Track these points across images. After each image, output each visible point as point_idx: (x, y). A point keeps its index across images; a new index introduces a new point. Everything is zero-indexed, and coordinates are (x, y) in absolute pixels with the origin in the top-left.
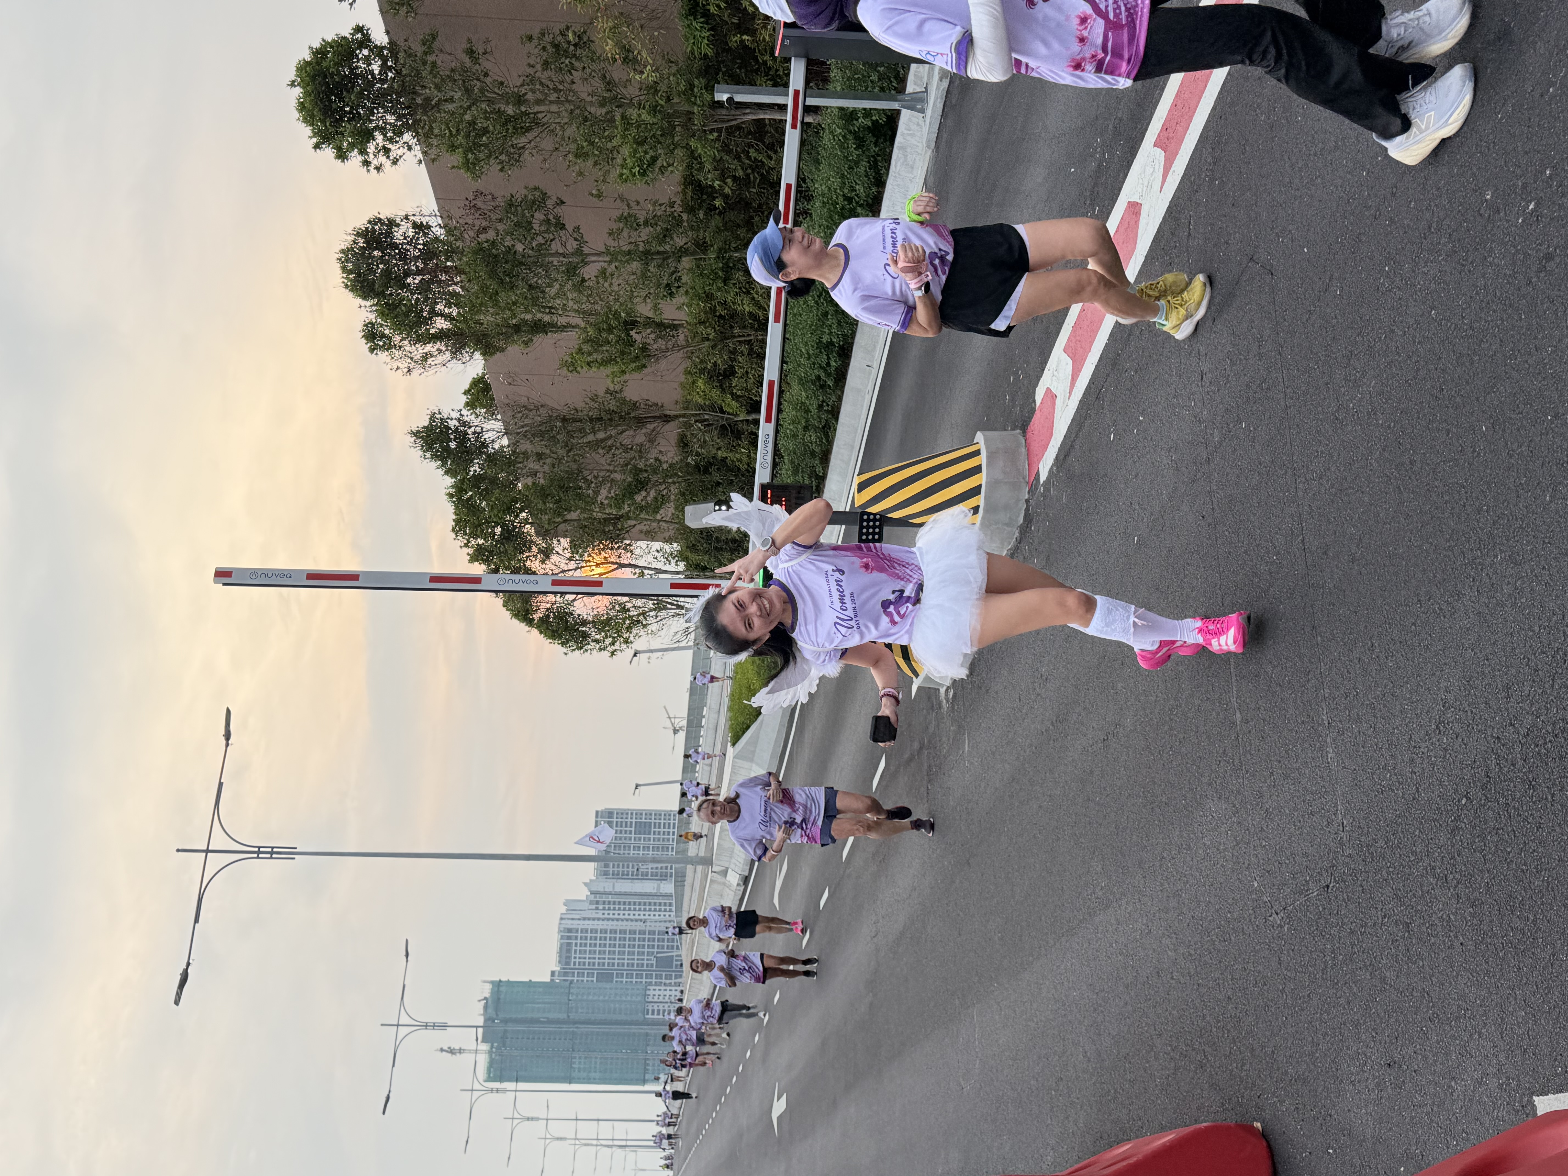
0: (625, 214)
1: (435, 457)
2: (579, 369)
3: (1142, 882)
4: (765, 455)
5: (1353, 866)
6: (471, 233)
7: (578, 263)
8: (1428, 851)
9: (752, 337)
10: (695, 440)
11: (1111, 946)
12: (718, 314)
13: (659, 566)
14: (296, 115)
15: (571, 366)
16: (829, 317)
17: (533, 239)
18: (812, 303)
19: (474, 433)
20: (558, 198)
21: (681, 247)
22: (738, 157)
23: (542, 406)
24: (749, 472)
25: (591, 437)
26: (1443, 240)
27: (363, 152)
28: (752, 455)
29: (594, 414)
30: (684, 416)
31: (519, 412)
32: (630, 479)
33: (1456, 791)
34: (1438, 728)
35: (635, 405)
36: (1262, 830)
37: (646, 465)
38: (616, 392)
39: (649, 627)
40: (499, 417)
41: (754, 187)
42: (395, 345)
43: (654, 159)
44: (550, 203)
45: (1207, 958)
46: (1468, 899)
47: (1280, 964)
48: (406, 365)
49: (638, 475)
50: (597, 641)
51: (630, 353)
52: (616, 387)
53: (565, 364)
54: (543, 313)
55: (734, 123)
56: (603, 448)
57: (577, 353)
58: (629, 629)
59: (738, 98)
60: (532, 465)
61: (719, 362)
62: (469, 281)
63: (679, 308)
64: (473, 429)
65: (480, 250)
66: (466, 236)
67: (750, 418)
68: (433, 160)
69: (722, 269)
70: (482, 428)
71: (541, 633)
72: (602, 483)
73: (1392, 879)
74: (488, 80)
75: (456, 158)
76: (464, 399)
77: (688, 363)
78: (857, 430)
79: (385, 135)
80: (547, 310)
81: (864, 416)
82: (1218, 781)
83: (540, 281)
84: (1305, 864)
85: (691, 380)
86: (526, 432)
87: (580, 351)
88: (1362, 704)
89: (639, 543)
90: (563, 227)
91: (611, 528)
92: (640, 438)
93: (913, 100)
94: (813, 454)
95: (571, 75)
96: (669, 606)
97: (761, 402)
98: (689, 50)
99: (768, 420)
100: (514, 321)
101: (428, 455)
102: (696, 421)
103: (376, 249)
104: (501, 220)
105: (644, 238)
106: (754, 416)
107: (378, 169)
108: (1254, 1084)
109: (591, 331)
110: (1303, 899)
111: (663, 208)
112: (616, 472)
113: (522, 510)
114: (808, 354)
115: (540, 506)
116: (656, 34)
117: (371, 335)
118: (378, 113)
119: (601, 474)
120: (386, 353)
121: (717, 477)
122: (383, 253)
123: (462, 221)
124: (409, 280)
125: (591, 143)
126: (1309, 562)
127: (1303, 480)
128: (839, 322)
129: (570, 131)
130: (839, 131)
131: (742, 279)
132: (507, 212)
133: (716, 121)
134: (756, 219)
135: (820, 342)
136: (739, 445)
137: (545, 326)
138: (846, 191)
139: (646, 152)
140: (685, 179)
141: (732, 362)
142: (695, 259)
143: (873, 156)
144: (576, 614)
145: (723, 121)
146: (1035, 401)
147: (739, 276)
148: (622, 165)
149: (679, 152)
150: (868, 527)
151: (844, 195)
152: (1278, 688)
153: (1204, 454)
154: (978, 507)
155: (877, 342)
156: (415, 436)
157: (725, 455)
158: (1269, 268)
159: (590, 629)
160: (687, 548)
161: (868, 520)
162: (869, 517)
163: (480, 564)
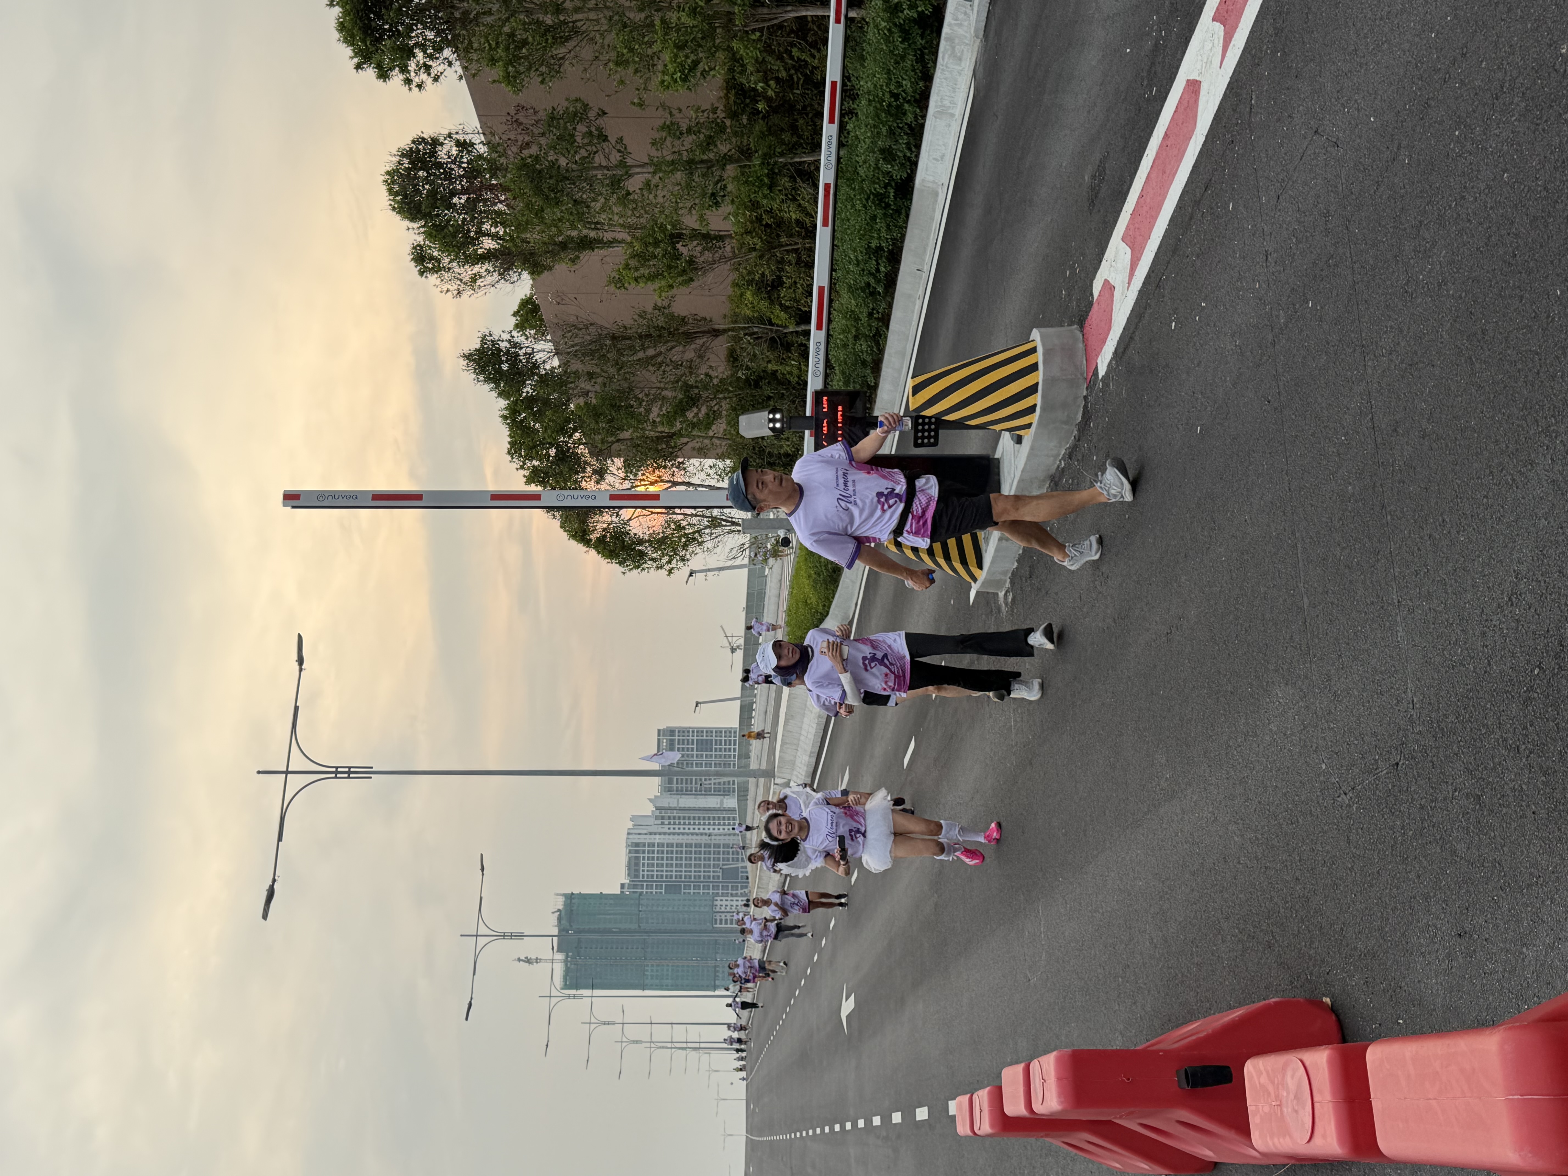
0: (668, 123)
1: (488, 380)
2: (626, 285)
3: (1208, 771)
4: (817, 363)
5: (1423, 743)
6: (515, 149)
7: (622, 176)
8: (1500, 723)
9: (800, 246)
10: (745, 354)
11: (1177, 835)
12: (764, 223)
13: (713, 483)
14: (336, 35)
15: (619, 283)
16: (878, 220)
17: (576, 152)
18: (859, 207)
19: (525, 354)
20: (599, 109)
21: (725, 154)
22: (780, 58)
23: (591, 324)
24: (799, 384)
25: (641, 355)
26: (1516, 100)
27: (404, 70)
28: (803, 367)
29: (643, 330)
30: (733, 329)
31: (569, 332)
32: (680, 396)
33: (1528, 662)
34: (1510, 599)
35: (683, 320)
36: (1330, 713)
37: (696, 381)
38: (664, 308)
39: (706, 545)
40: (549, 337)
41: (798, 89)
42: (444, 267)
43: (695, 64)
44: (592, 114)
45: (1275, 842)
46: (1541, 767)
47: (1349, 843)
48: (456, 287)
49: (689, 391)
50: (654, 560)
51: (677, 267)
52: (664, 303)
53: (612, 281)
54: (589, 228)
55: (775, 24)
56: (653, 365)
57: (623, 269)
58: (685, 546)
60: (584, 385)
61: (767, 272)
62: (515, 198)
63: (725, 218)
64: (523, 351)
65: (523, 166)
66: (510, 153)
67: (799, 329)
68: (474, 75)
69: (768, 175)
70: (533, 349)
71: (599, 553)
72: (654, 400)
73: (1463, 753)
75: (497, 72)
76: (513, 321)
77: (736, 275)
78: (908, 336)
79: (425, 52)
80: (593, 226)
81: (915, 323)
82: (1285, 667)
83: (584, 196)
84: (1374, 743)
85: (739, 293)
86: (576, 351)
87: (627, 266)
88: (1433, 580)
89: (692, 461)
90: (605, 139)
91: (664, 446)
92: (690, 354)
94: (864, 363)
96: (724, 523)
97: (810, 312)
99: (819, 327)
100: (560, 239)
101: (481, 378)
102: (745, 334)
103: (421, 169)
104: (544, 135)
105: (688, 147)
106: (803, 327)
107: (420, 86)
108: (1323, 961)
109: (637, 246)
110: (1372, 779)
111: (706, 114)
112: (666, 389)
113: (575, 430)
114: (857, 260)
115: (592, 426)
117: (420, 257)
118: (418, 29)
119: (653, 392)
120: (436, 275)
121: (768, 391)
122: (428, 173)
123: (505, 137)
124: (455, 200)
125: (631, 50)
126: (1379, 440)
127: (1372, 357)
128: (888, 226)
129: (611, 38)
130: (883, 24)
131: (788, 185)
132: (549, 126)
133: (757, 21)
134: (801, 121)
135: (869, 247)
136: (790, 357)
137: (591, 242)
138: (892, 87)
139: (687, 57)
140: (727, 83)
141: (780, 272)
142: (740, 166)
143: (919, 49)
144: (632, 533)
145: (764, 20)
146: (1092, 294)
147: (784, 182)
148: (663, 73)
149: (721, 55)
150: (923, 431)
151: (890, 92)
152: (1347, 571)
153: (1270, 337)
154: (1035, 405)
155: (927, 245)
156: (468, 359)
157: (775, 368)
158: (1334, 140)
159: (646, 547)
161: (924, 424)
162: (924, 420)
163: (536, 486)
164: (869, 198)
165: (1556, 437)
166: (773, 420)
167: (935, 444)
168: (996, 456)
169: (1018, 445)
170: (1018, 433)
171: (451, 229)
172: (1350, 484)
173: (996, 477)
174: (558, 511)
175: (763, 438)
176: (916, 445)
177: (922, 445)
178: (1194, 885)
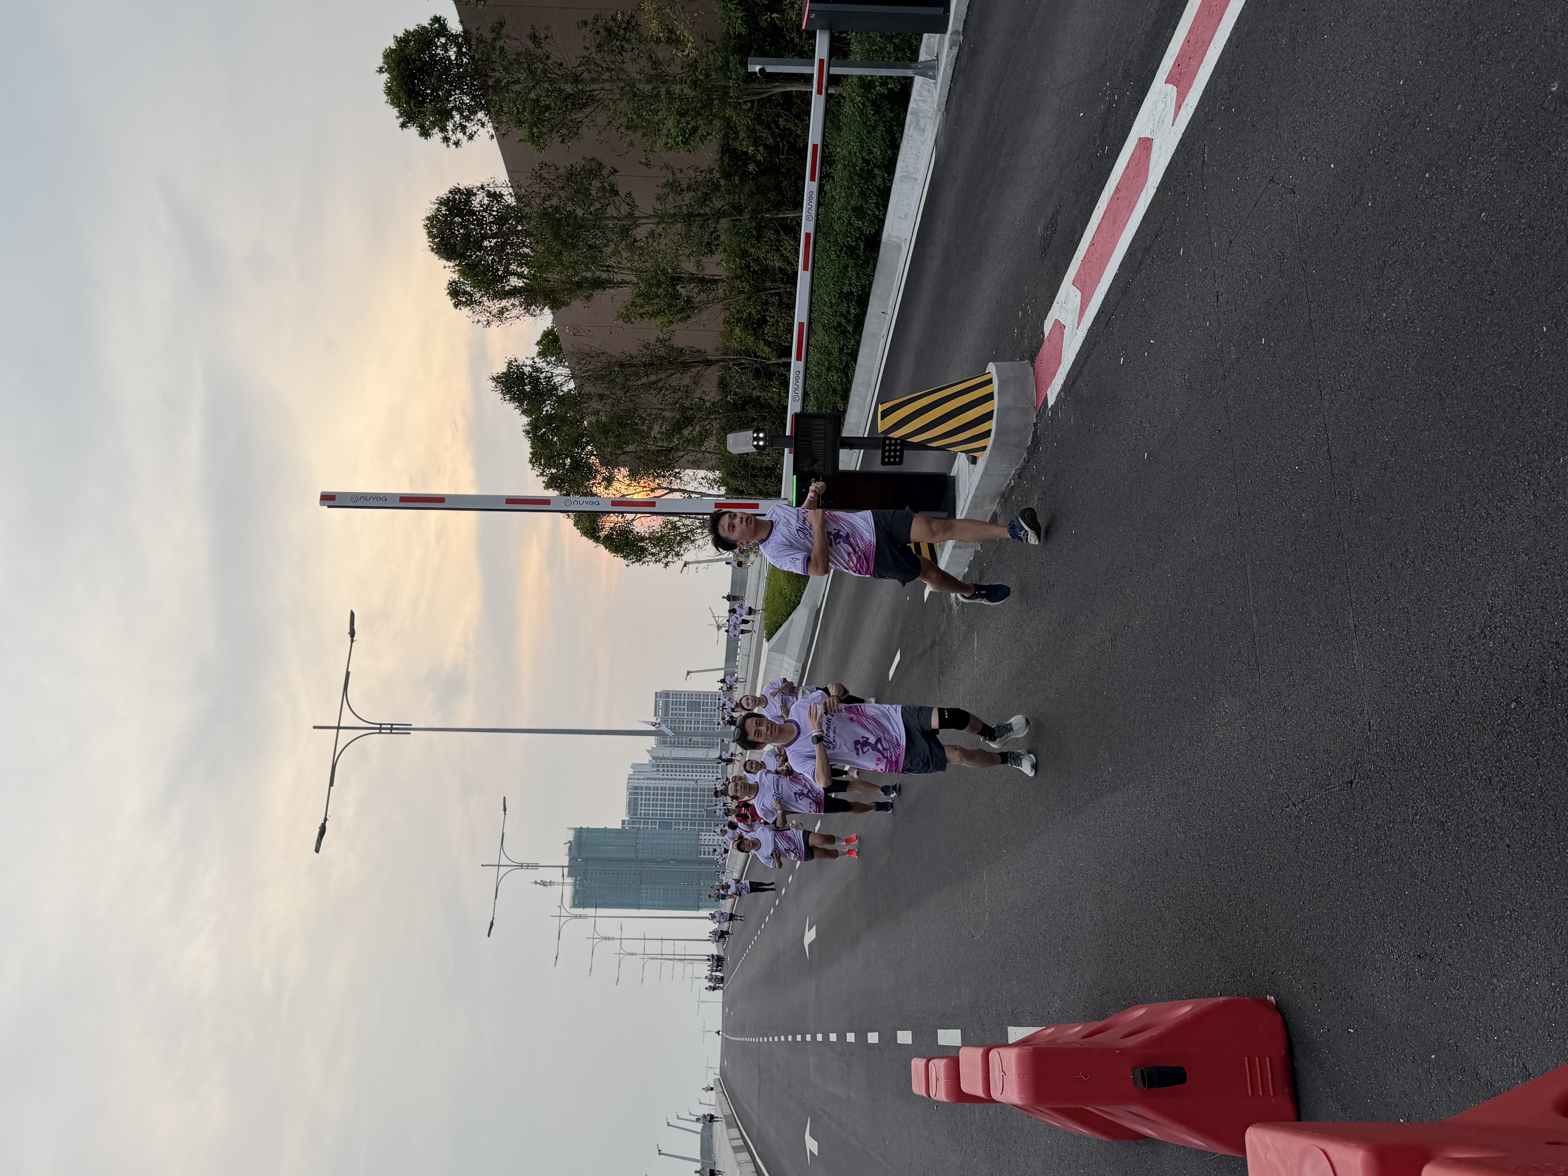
0: (671, 180)
1: (513, 399)
2: (633, 320)
4: (796, 389)
6: (538, 200)
7: (630, 225)
8: (1468, 753)
9: (782, 290)
10: (733, 381)
11: (1118, 825)
12: (752, 269)
13: (704, 490)
14: (385, 98)
15: (627, 318)
17: (591, 204)
18: (834, 257)
19: (545, 377)
20: (612, 167)
21: (720, 209)
22: (770, 128)
23: (603, 353)
24: (779, 408)
25: (644, 380)
27: (443, 129)
28: (782, 394)
29: (647, 360)
30: (723, 360)
31: (583, 359)
32: (678, 417)
33: (1504, 695)
34: (1482, 632)
35: (681, 351)
36: (1279, 726)
37: (692, 404)
38: (665, 340)
39: (697, 542)
40: (566, 364)
41: (783, 154)
42: (476, 301)
43: (695, 129)
44: (605, 172)
45: (1218, 842)
46: (1517, 802)
48: (485, 318)
49: (685, 412)
50: (653, 554)
51: (677, 305)
52: (665, 336)
53: (620, 316)
54: (601, 270)
55: (765, 95)
56: (655, 390)
57: (630, 306)
58: (680, 544)
59: (770, 69)
60: (595, 404)
61: (753, 312)
62: (537, 243)
63: (718, 264)
64: (544, 374)
65: (545, 214)
66: (534, 203)
67: (780, 361)
68: (504, 135)
69: (755, 228)
70: (552, 373)
71: (606, 548)
72: (655, 419)
74: (550, 62)
75: (523, 133)
76: (536, 349)
77: (727, 313)
78: (873, 370)
79: (461, 114)
80: (605, 269)
81: (879, 358)
82: (1232, 680)
83: (597, 242)
84: (1326, 760)
85: (729, 329)
86: (589, 376)
87: (634, 302)
88: (1395, 608)
89: (687, 471)
90: (617, 193)
91: (663, 459)
92: (687, 380)
93: (925, 67)
94: (835, 391)
95: (622, 56)
97: (791, 347)
98: (724, 31)
99: (799, 358)
100: (577, 279)
101: (507, 397)
102: (734, 365)
103: (456, 215)
104: (563, 188)
105: (687, 202)
106: (784, 360)
107: (457, 143)
108: (1267, 961)
109: (642, 286)
110: (1323, 793)
111: (703, 175)
112: (666, 410)
113: (588, 444)
114: (831, 303)
115: (603, 440)
116: (696, 15)
117: (455, 292)
118: (456, 94)
119: (654, 412)
120: (469, 308)
121: (753, 414)
122: (462, 219)
123: (530, 190)
124: (486, 243)
125: (640, 116)
126: (1336, 471)
127: (1330, 390)
128: (858, 274)
129: (621, 106)
130: (858, 98)
131: (773, 237)
132: (568, 180)
133: (749, 94)
134: (785, 182)
135: (841, 292)
136: (771, 385)
137: (603, 282)
138: (864, 154)
139: (688, 123)
140: (723, 148)
141: (765, 312)
142: (732, 220)
143: (889, 122)
144: (635, 532)
145: (755, 94)
146: (1043, 333)
147: (770, 234)
148: (667, 135)
149: (717, 123)
150: (890, 451)
151: (863, 158)
152: (1299, 593)
153: (1220, 373)
154: (990, 430)
155: (891, 291)
156: (496, 381)
157: (759, 394)
158: (1291, 187)
159: (647, 544)
160: (727, 474)
161: (890, 445)
162: (890, 442)
163: (554, 490)
164: (842, 249)
165: (1540, 473)
166: (757, 439)
167: (900, 463)
168: (952, 475)
169: (974, 466)
170: (974, 454)
171: (481, 267)
172: (1304, 511)
173: (952, 493)
174: (572, 514)
175: (748, 454)
176: (883, 463)
177: (889, 463)
178: (1135, 873)
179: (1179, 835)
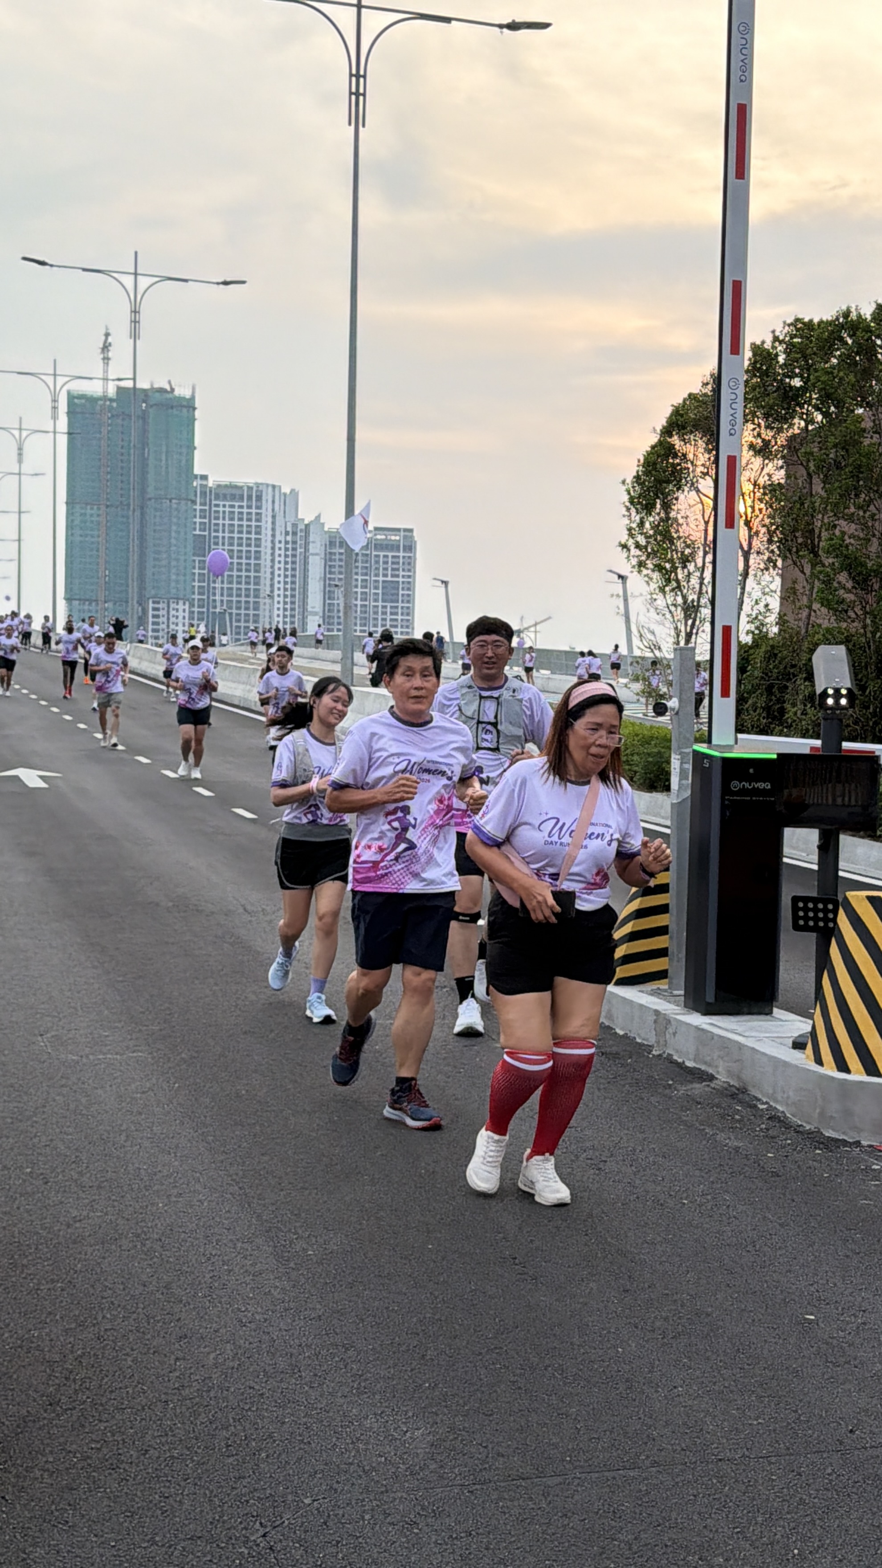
3: (313, 1315)
11: (225, 1263)
13: (746, 608)
32: (869, 565)
39: (660, 596)
50: (641, 524)
58: (659, 568)
71: (653, 448)
72: (865, 527)
82: (457, 1444)
89: (778, 580)
91: (800, 540)
96: (690, 622)
113: (826, 415)
115: (832, 439)
144: (679, 494)
150: (816, 910)
154: (849, 1072)
159: (659, 514)
160: (773, 647)
161: (825, 911)
162: (830, 911)
163: (750, 359)
166: (837, 695)
167: (796, 927)
168: (775, 1010)
169: (791, 1045)
170: (810, 1045)
173: (745, 1010)
174: (713, 390)
175: (810, 677)
176: (795, 900)
177: (795, 909)
178: (151, 1288)
179: (212, 1356)
